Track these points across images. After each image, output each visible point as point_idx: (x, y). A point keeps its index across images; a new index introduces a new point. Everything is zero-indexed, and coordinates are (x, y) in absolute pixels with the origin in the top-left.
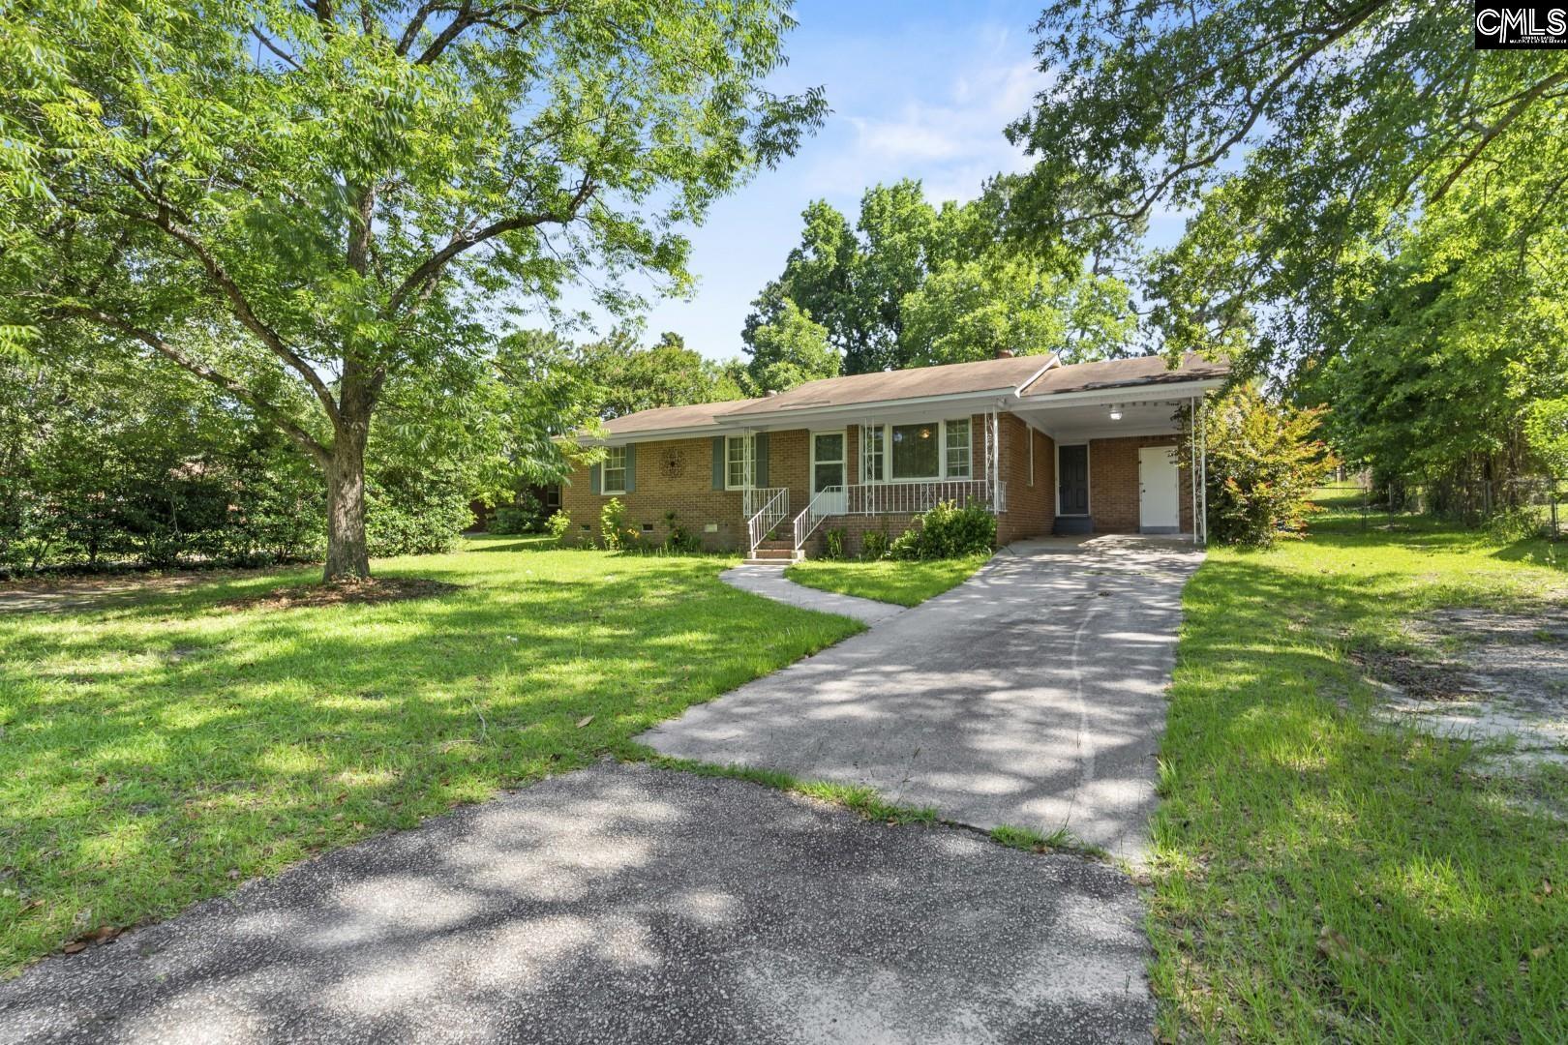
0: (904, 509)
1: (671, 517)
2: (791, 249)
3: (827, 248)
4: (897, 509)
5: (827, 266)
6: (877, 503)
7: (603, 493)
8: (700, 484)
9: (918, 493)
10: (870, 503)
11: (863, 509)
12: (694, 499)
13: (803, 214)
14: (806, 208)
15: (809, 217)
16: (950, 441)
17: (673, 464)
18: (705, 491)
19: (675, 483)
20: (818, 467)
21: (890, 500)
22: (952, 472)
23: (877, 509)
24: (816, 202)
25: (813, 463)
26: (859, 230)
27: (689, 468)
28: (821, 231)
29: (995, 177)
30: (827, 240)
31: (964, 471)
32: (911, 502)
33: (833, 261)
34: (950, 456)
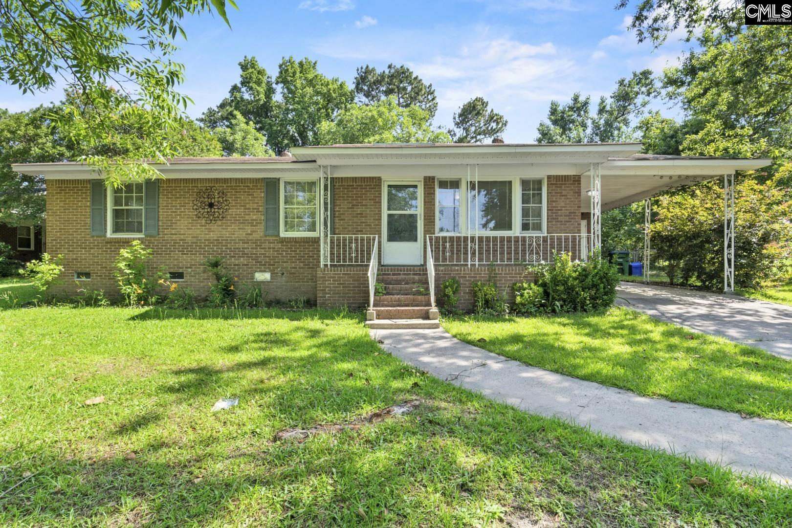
0: (509, 259)
1: (216, 265)
2: (233, 84)
3: (258, 88)
4: (502, 260)
5: (259, 100)
6: (480, 253)
7: (109, 234)
8: (249, 229)
9: (524, 245)
10: (473, 254)
11: (466, 260)
12: (241, 245)
13: (240, 64)
14: (242, 60)
15: (244, 67)
16: (525, 200)
17: (211, 205)
18: (255, 236)
19: (214, 227)
20: (390, 216)
21: (495, 251)
22: (525, 227)
23: (480, 260)
24: (249, 58)
25: (385, 213)
26: (277, 83)
27: (233, 211)
28: (254, 77)
29: (364, 67)
30: (259, 83)
31: (538, 227)
32: (517, 253)
33: (262, 96)
34: (525, 213)
